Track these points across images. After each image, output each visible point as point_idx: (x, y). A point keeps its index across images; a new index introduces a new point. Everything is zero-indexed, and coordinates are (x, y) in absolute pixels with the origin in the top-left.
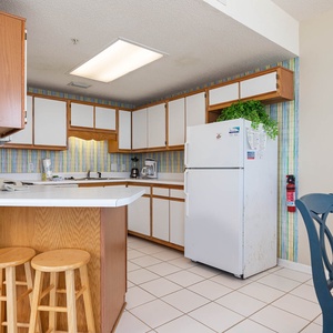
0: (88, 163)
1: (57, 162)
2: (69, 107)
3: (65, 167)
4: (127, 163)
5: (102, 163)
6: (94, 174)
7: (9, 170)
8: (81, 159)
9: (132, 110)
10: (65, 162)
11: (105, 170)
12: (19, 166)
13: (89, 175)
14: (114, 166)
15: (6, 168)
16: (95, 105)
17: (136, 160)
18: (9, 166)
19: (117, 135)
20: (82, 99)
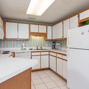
0: (38, 44)
1: (27, 44)
2: (30, 26)
3: (30, 45)
4: (51, 44)
5: (42, 44)
6: (39, 48)
7: (12, 46)
8: (35, 43)
9: (52, 26)
10: (30, 44)
11: (44, 46)
12: (15, 45)
13: (37, 48)
14: (47, 45)
15: (11, 46)
16: (39, 25)
17: (54, 43)
18: (12, 45)
19: (47, 34)
20: (36, 23)
